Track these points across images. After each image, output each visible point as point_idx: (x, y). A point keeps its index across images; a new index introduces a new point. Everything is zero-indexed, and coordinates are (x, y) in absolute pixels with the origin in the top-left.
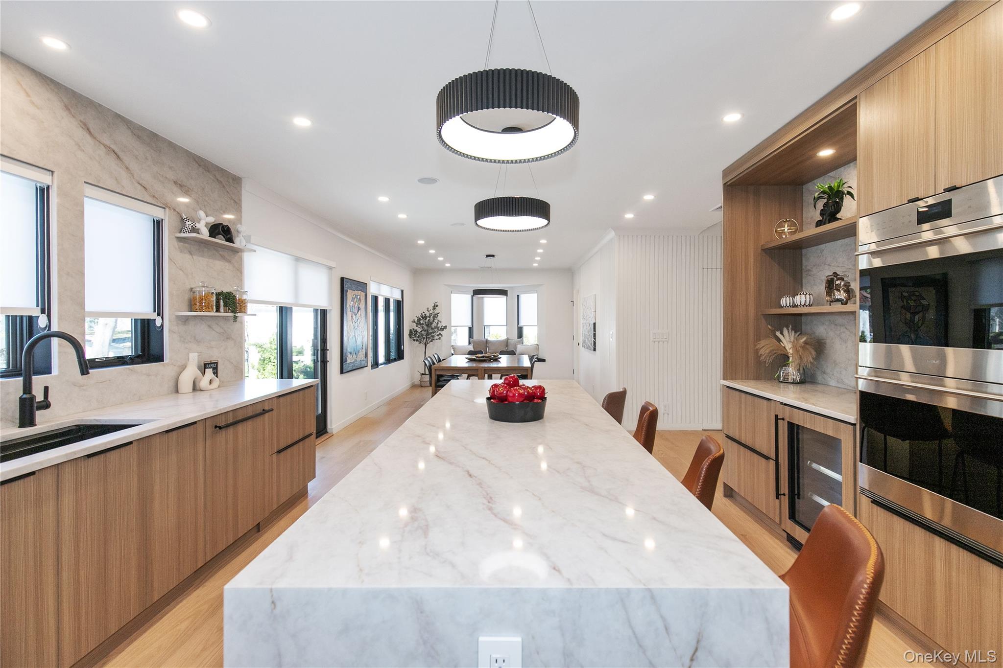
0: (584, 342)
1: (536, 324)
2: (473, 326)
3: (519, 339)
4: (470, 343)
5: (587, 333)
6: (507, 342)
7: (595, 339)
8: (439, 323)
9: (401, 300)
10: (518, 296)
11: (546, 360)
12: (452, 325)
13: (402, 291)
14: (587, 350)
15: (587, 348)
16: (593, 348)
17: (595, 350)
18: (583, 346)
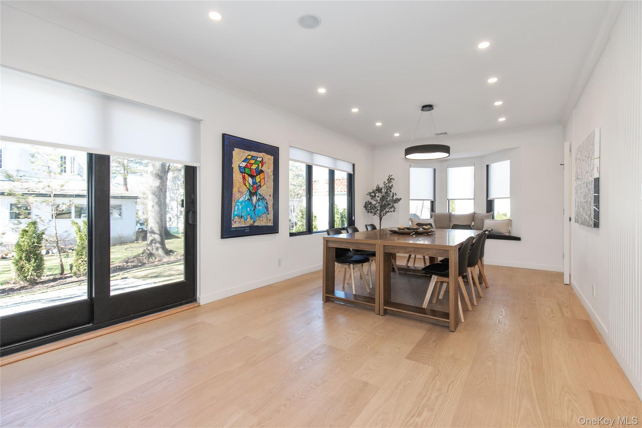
0: (578, 214)
1: (509, 196)
2: (435, 200)
3: (488, 214)
4: (431, 217)
5: (582, 200)
6: (473, 217)
7: (598, 206)
8: (395, 196)
9: (352, 173)
10: (487, 166)
11: (522, 239)
12: (410, 198)
13: (354, 165)
14: (582, 226)
15: (583, 224)
16: (592, 223)
17: (596, 225)
18: (577, 221)
